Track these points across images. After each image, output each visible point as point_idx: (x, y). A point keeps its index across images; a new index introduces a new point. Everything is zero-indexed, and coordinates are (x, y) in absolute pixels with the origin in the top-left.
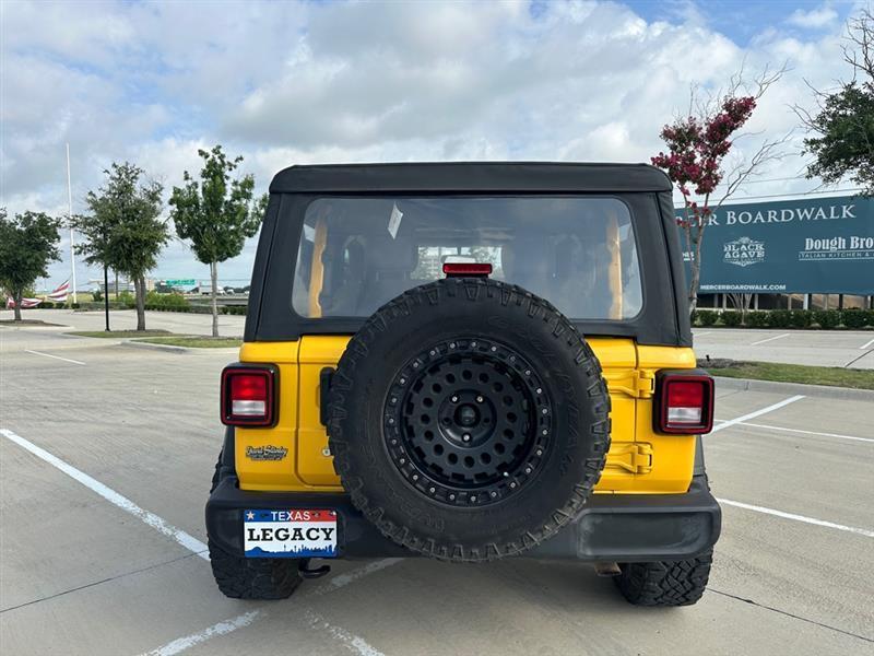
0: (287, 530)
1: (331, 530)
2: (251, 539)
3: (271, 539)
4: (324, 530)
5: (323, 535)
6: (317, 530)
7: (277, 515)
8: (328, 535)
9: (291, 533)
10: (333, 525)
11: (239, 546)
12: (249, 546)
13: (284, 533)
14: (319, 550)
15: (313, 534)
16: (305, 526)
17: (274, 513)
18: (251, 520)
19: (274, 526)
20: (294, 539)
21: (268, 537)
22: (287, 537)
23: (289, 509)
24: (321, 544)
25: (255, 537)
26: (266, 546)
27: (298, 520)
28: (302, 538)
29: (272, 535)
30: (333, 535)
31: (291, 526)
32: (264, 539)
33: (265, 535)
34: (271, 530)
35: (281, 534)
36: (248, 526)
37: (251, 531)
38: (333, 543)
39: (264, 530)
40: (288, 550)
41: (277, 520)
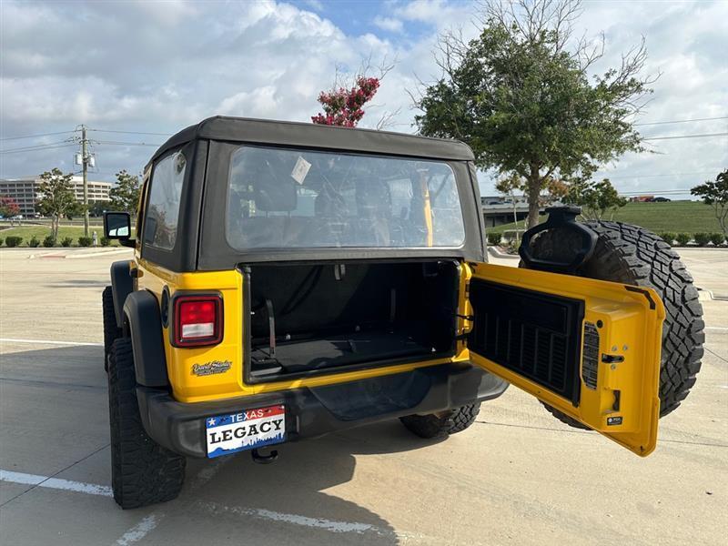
0: (244, 429)
1: (280, 421)
2: (213, 442)
3: (231, 438)
4: (275, 422)
5: (274, 426)
6: (269, 423)
7: (235, 417)
8: (277, 425)
9: (248, 430)
10: (282, 416)
11: (200, 451)
12: (211, 448)
13: (242, 431)
14: (271, 439)
15: (266, 427)
16: (257, 422)
17: (233, 416)
18: (213, 426)
19: (233, 427)
20: (250, 434)
21: (228, 437)
22: (245, 433)
23: (246, 411)
24: (273, 434)
25: (216, 439)
26: (226, 445)
27: (253, 418)
28: (256, 433)
29: (232, 435)
30: (282, 425)
31: (247, 424)
32: (225, 440)
33: (225, 436)
34: (231, 431)
35: (239, 433)
36: (209, 431)
37: (213, 435)
38: (282, 431)
39: (224, 432)
40: (245, 444)
41: (236, 422)
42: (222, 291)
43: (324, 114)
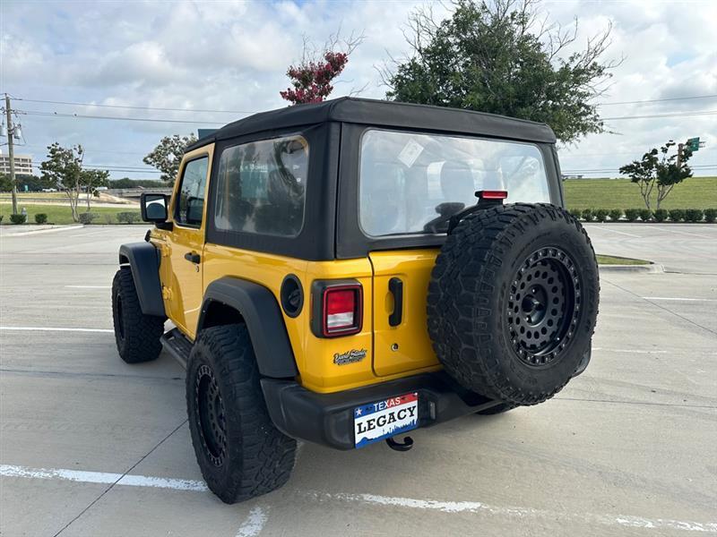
0: (384, 417)
1: (414, 407)
2: (360, 432)
3: (374, 427)
4: (409, 409)
5: (408, 413)
6: (405, 411)
7: (378, 406)
8: (412, 412)
9: (387, 418)
10: (415, 403)
11: (348, 442)
12: (358, 438)
13: (382, 419)
14: (406, 426)
15: (402, 415)
16: (396, 410)
17: (376, 405)
18: (360, 416)
19: (375, 416)
20: (389, 422)
21: (372, 427)
22: (385, 422)
23: (386, 400)
24: (407, 421)
25: (363, 429)
26: (371, 435)
27: (392, 406)
28: (395, 420)
29: (375, 424)
30: (415, 412)
31: (386, 413)
32: (369, 429)
33: (370, 425)
34: (374, 420)
35: (381, 423)
36: (357, 421)
37: (360, 425)
38: (415, 417)
39: (369, 422)
40: (386, 433)
41: (378, 410)
42: (359, 280)
43: (293, 89)
